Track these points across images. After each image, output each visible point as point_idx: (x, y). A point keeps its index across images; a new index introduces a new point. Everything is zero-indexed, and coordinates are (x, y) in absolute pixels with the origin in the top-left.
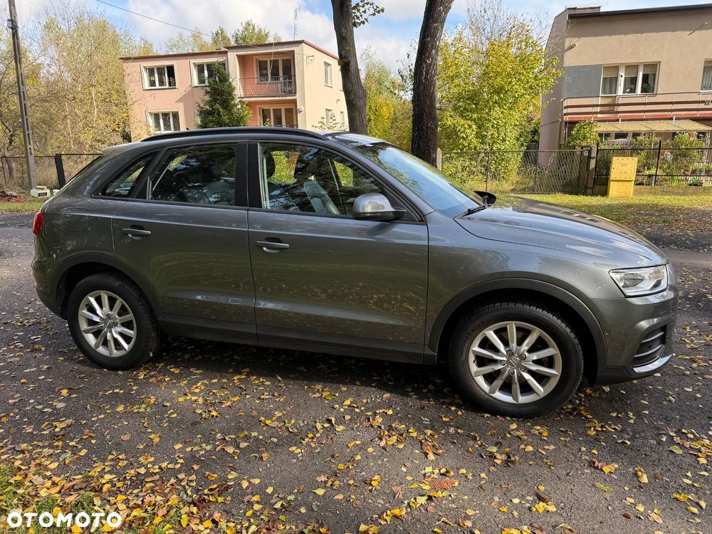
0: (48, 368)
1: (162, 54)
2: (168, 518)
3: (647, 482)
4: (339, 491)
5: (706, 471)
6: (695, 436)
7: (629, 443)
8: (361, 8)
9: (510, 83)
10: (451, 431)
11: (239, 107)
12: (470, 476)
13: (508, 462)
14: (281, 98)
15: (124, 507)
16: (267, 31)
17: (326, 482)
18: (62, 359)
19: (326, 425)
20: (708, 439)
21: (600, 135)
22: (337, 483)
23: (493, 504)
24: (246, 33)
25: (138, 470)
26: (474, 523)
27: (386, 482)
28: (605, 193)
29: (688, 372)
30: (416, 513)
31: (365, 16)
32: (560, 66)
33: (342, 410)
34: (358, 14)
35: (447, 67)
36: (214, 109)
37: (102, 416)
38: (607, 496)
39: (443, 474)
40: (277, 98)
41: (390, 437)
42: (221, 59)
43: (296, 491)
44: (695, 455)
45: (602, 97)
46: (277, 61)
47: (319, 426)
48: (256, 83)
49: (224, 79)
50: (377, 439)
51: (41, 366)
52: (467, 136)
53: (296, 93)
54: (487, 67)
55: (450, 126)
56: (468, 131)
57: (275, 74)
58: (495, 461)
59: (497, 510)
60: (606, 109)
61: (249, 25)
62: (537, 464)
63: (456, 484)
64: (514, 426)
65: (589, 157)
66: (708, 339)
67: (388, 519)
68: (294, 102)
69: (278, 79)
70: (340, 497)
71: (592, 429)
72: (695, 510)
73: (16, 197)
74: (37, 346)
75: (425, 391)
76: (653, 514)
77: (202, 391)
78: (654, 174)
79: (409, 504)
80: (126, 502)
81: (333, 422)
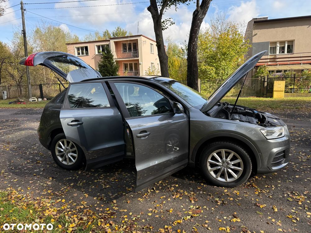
0: (43, 170)
1: (83, 41)
2: (93, 223)
3: (277, 211)
4: (157, 214)
5: (301, 207)
6: (298, 194)
7: (271, 197)
8: (165, 23)
9: (229, 51)
10: (201, 193)
11: (115, 63)
12: (208, 209)
13: (223, 203)
14: (132, 59)
15: (77, 219)
16: (126, 31)
17: (152, 211)
18: (48, 166)
19: (152, 190)
20: (303, 195)
21: (270, 71)
22: (156, 211)
23: (216, 219)
24: (117, 31)
25: (81, 207)
26: (208, 225)
27: (175, 211)
28: (272, 96)
29: (298, 170)
30: (186, 222)
31: (167, 26)
32: (251, 43)
33: (158, 185)
34: (164, 25)
35: (202, 45)
36: (105, 64)
37: (66, 187)
38: (261, 216)
39: (197, 208)
40: (131, 59)
41: (177, 195)
42: (107, 43)
43: (141, 214)
44: (297, 201)
45: (270, 55)
46: (131, 43)
47: (149, 191)
48: (122, 53)
49: (109, 52)
50: (172, 196)
51: (41, 169)
52: (211, 73)
53: (138, 57)
54: (219, 44)
55: (204, 69)
56: (211, 71)
57: (130, 49)
58: (218, 203)
59: (217, 221)
60: (272, 60)
61: (119, 28)
62: (234, 205)
63: (202, 212)
64: (226, 191)
65: (264, 81)
66: (308, 157)
67: (176, 224)
68: (138, 60)
69: (131, 51)
70: (157, 216)
71: (257, 192)
72: (295, 221)
73: (23, 102)
74: (38, 161)
75: (191, 178)
76: (278, 223)
77: (103, 178)
78: (293, 88)
79: (184, 219)
80: (77, 217)
81: (155, 189)
